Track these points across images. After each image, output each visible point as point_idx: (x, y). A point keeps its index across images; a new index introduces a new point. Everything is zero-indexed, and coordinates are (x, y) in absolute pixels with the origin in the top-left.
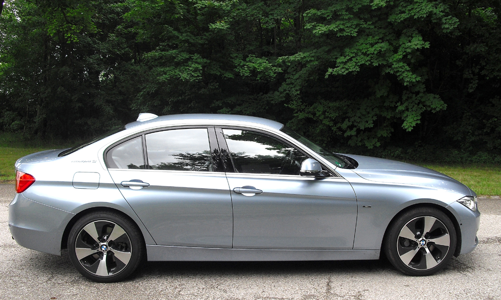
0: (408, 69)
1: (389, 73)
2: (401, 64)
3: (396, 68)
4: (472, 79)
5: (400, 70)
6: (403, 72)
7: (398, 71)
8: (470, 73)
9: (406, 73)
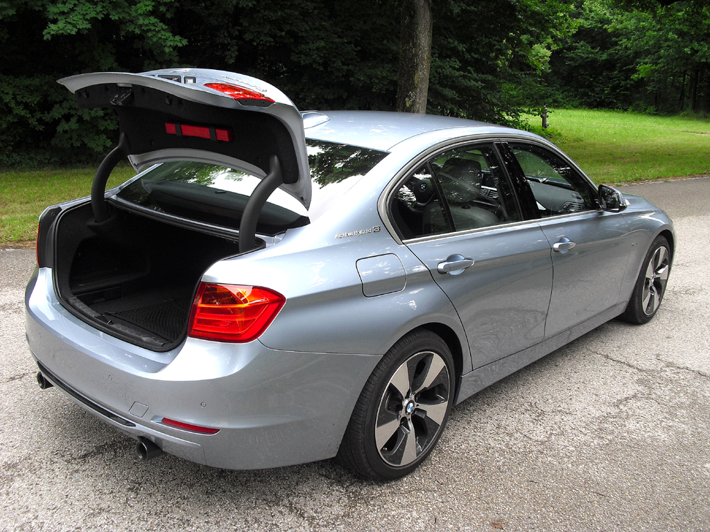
0: (165, 27)
1: (133, 32)
2: (153, 20)
3: (147, 25)
4: (229, 44)
5: (153, 28)
6: (159, 31)
7: (149, 30)
8: (225, 36)
9: (163, 33)
